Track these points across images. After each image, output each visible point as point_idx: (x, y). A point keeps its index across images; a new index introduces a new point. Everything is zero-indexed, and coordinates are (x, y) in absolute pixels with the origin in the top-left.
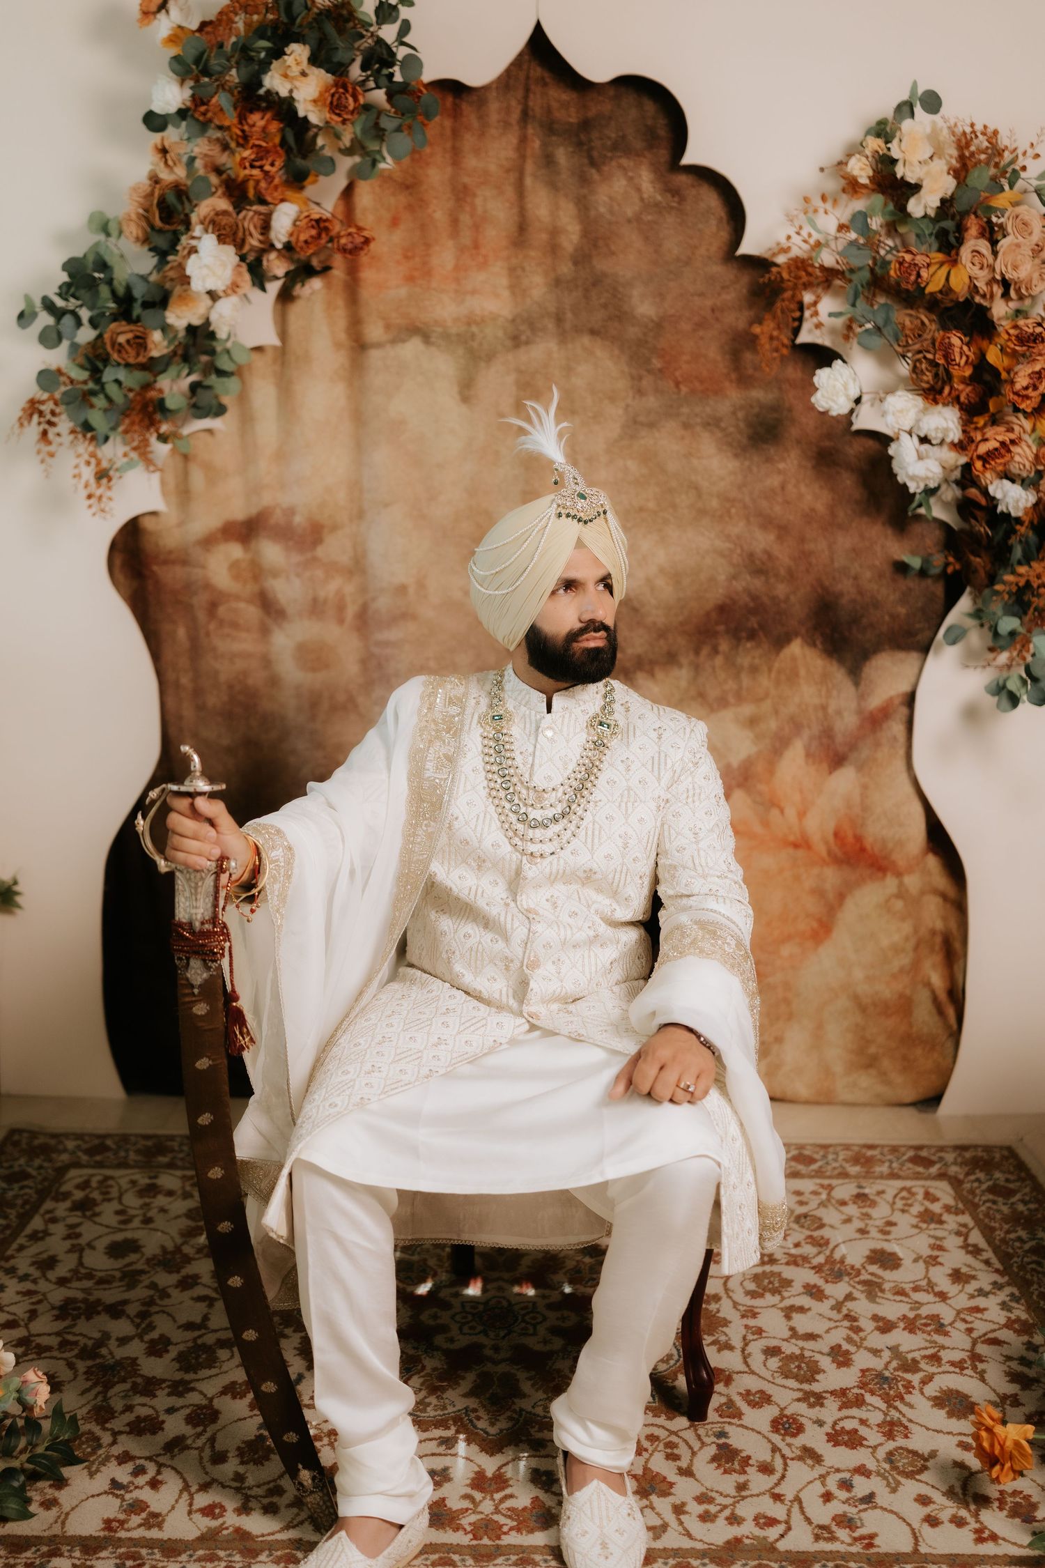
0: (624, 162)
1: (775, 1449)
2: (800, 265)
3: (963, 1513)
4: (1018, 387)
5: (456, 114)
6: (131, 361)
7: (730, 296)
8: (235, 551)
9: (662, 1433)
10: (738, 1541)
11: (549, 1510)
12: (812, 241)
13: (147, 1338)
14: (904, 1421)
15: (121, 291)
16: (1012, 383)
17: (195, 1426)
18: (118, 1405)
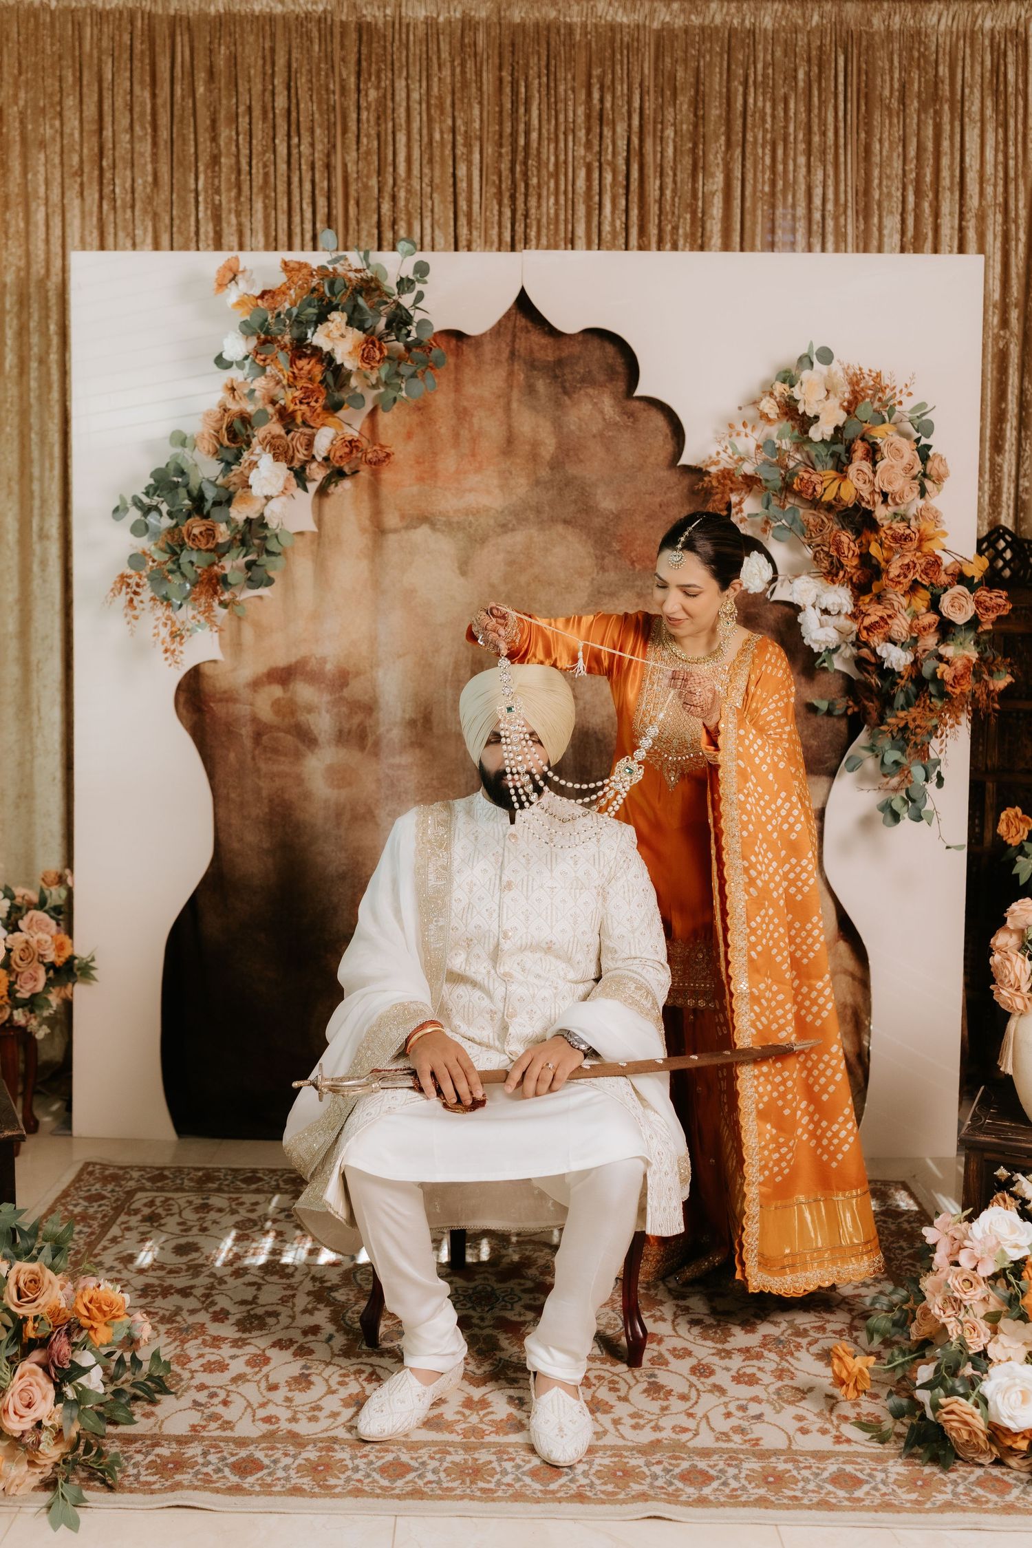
0: (590, 391)
1: (692, 1385)
2: (727, 474)
3: (828, 1426)
4: (891, 575)
5: (458, 353)
6: (203, 547)
7: (674, 495)
8: (277, 691)
9: (607, 1375)
10: (659, 1441)
11: (520, 1422)
12: (736, 457)
13: (211, 1310)
14: (792, 1369)
15: (195, 493)
16: (888, 572)
17: (253, 1367)
18: (193, 1353)
